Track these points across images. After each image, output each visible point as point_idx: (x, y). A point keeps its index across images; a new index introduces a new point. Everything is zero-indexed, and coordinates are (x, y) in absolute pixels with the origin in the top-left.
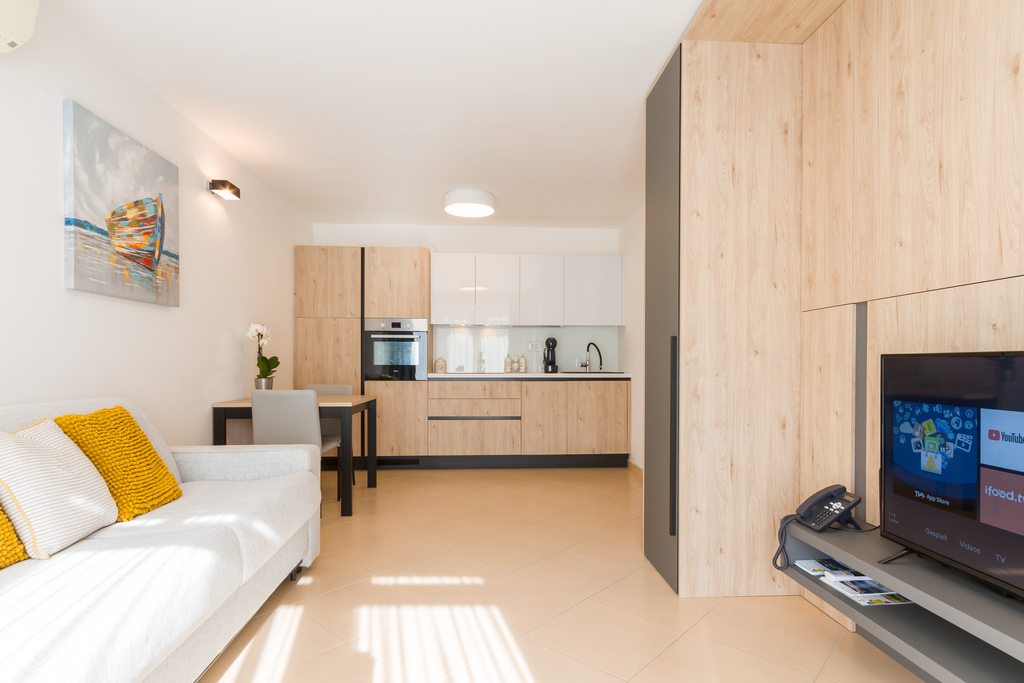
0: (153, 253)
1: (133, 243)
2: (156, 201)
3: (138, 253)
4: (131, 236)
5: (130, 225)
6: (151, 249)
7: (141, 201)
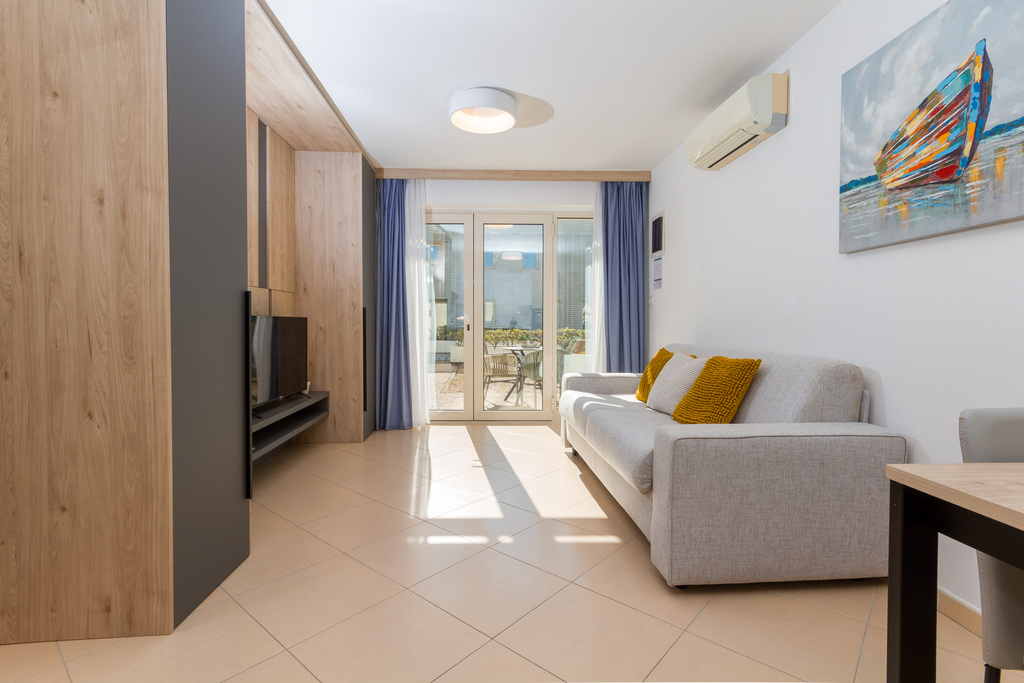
0: (959, 151)
1: (916, 162)
2: (970, 61)
3: (927, 171)
4: (914, 154)
5: (913, 141)
6: (956, 147)
7: (935, 90)
